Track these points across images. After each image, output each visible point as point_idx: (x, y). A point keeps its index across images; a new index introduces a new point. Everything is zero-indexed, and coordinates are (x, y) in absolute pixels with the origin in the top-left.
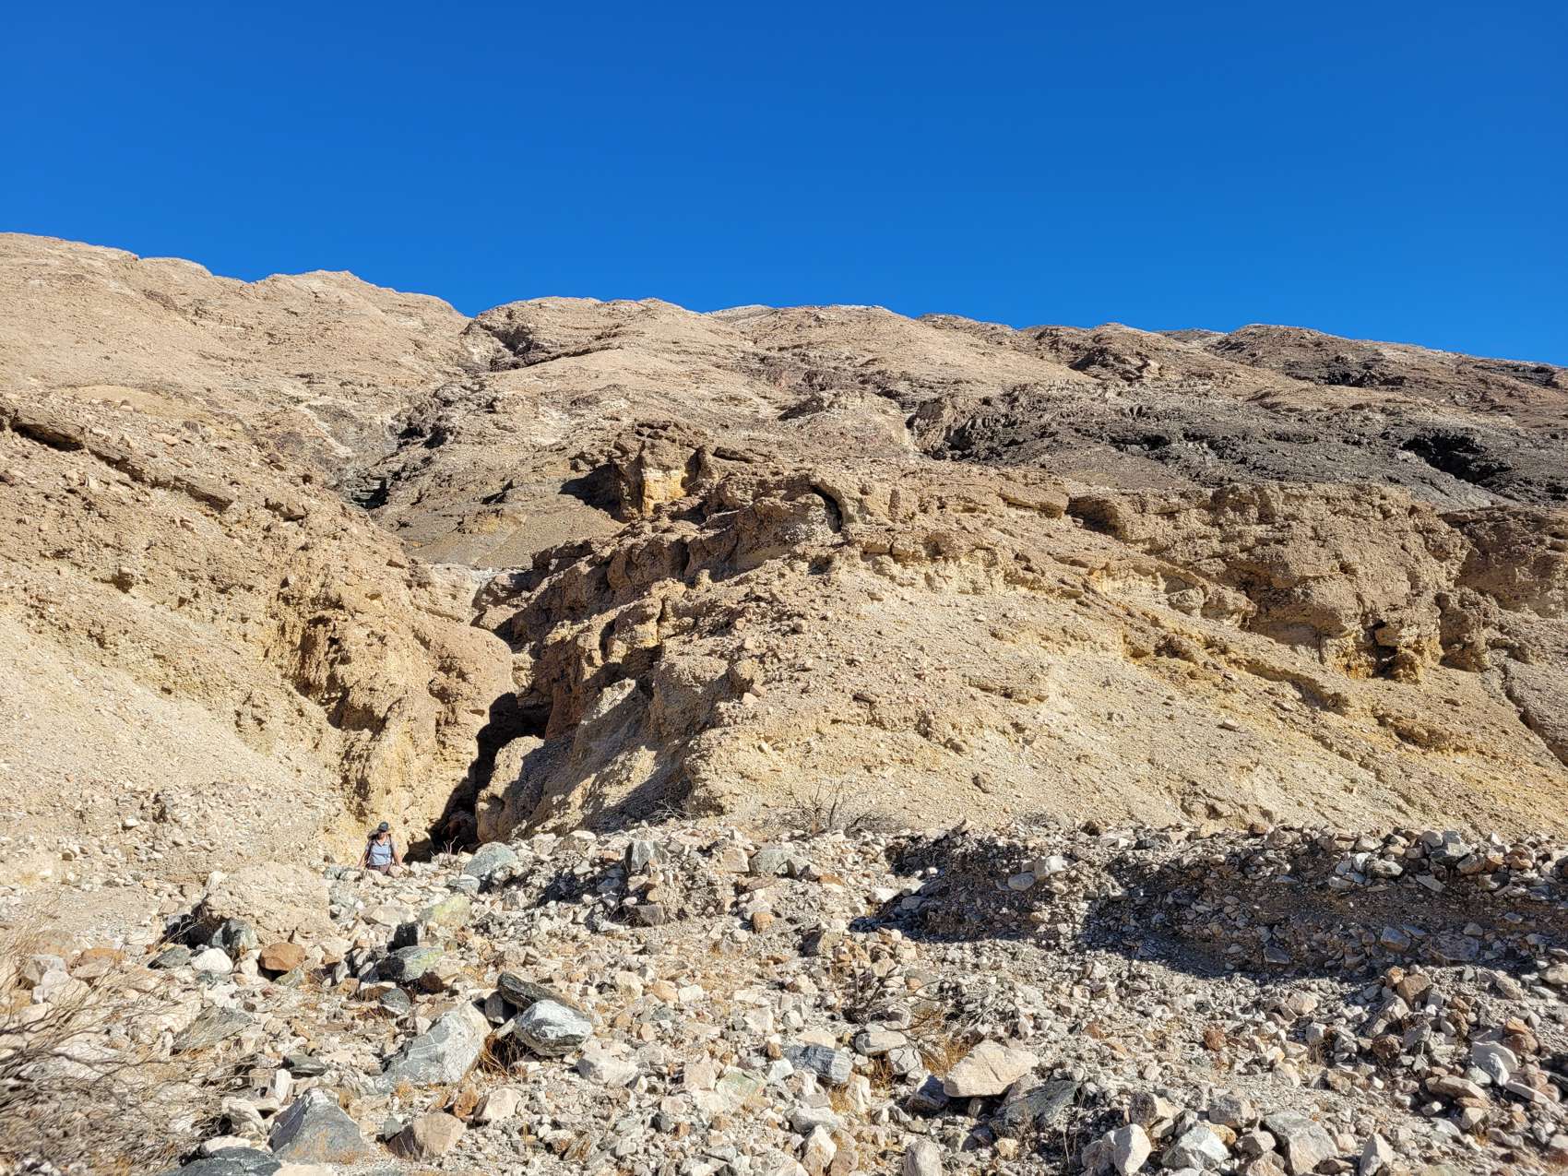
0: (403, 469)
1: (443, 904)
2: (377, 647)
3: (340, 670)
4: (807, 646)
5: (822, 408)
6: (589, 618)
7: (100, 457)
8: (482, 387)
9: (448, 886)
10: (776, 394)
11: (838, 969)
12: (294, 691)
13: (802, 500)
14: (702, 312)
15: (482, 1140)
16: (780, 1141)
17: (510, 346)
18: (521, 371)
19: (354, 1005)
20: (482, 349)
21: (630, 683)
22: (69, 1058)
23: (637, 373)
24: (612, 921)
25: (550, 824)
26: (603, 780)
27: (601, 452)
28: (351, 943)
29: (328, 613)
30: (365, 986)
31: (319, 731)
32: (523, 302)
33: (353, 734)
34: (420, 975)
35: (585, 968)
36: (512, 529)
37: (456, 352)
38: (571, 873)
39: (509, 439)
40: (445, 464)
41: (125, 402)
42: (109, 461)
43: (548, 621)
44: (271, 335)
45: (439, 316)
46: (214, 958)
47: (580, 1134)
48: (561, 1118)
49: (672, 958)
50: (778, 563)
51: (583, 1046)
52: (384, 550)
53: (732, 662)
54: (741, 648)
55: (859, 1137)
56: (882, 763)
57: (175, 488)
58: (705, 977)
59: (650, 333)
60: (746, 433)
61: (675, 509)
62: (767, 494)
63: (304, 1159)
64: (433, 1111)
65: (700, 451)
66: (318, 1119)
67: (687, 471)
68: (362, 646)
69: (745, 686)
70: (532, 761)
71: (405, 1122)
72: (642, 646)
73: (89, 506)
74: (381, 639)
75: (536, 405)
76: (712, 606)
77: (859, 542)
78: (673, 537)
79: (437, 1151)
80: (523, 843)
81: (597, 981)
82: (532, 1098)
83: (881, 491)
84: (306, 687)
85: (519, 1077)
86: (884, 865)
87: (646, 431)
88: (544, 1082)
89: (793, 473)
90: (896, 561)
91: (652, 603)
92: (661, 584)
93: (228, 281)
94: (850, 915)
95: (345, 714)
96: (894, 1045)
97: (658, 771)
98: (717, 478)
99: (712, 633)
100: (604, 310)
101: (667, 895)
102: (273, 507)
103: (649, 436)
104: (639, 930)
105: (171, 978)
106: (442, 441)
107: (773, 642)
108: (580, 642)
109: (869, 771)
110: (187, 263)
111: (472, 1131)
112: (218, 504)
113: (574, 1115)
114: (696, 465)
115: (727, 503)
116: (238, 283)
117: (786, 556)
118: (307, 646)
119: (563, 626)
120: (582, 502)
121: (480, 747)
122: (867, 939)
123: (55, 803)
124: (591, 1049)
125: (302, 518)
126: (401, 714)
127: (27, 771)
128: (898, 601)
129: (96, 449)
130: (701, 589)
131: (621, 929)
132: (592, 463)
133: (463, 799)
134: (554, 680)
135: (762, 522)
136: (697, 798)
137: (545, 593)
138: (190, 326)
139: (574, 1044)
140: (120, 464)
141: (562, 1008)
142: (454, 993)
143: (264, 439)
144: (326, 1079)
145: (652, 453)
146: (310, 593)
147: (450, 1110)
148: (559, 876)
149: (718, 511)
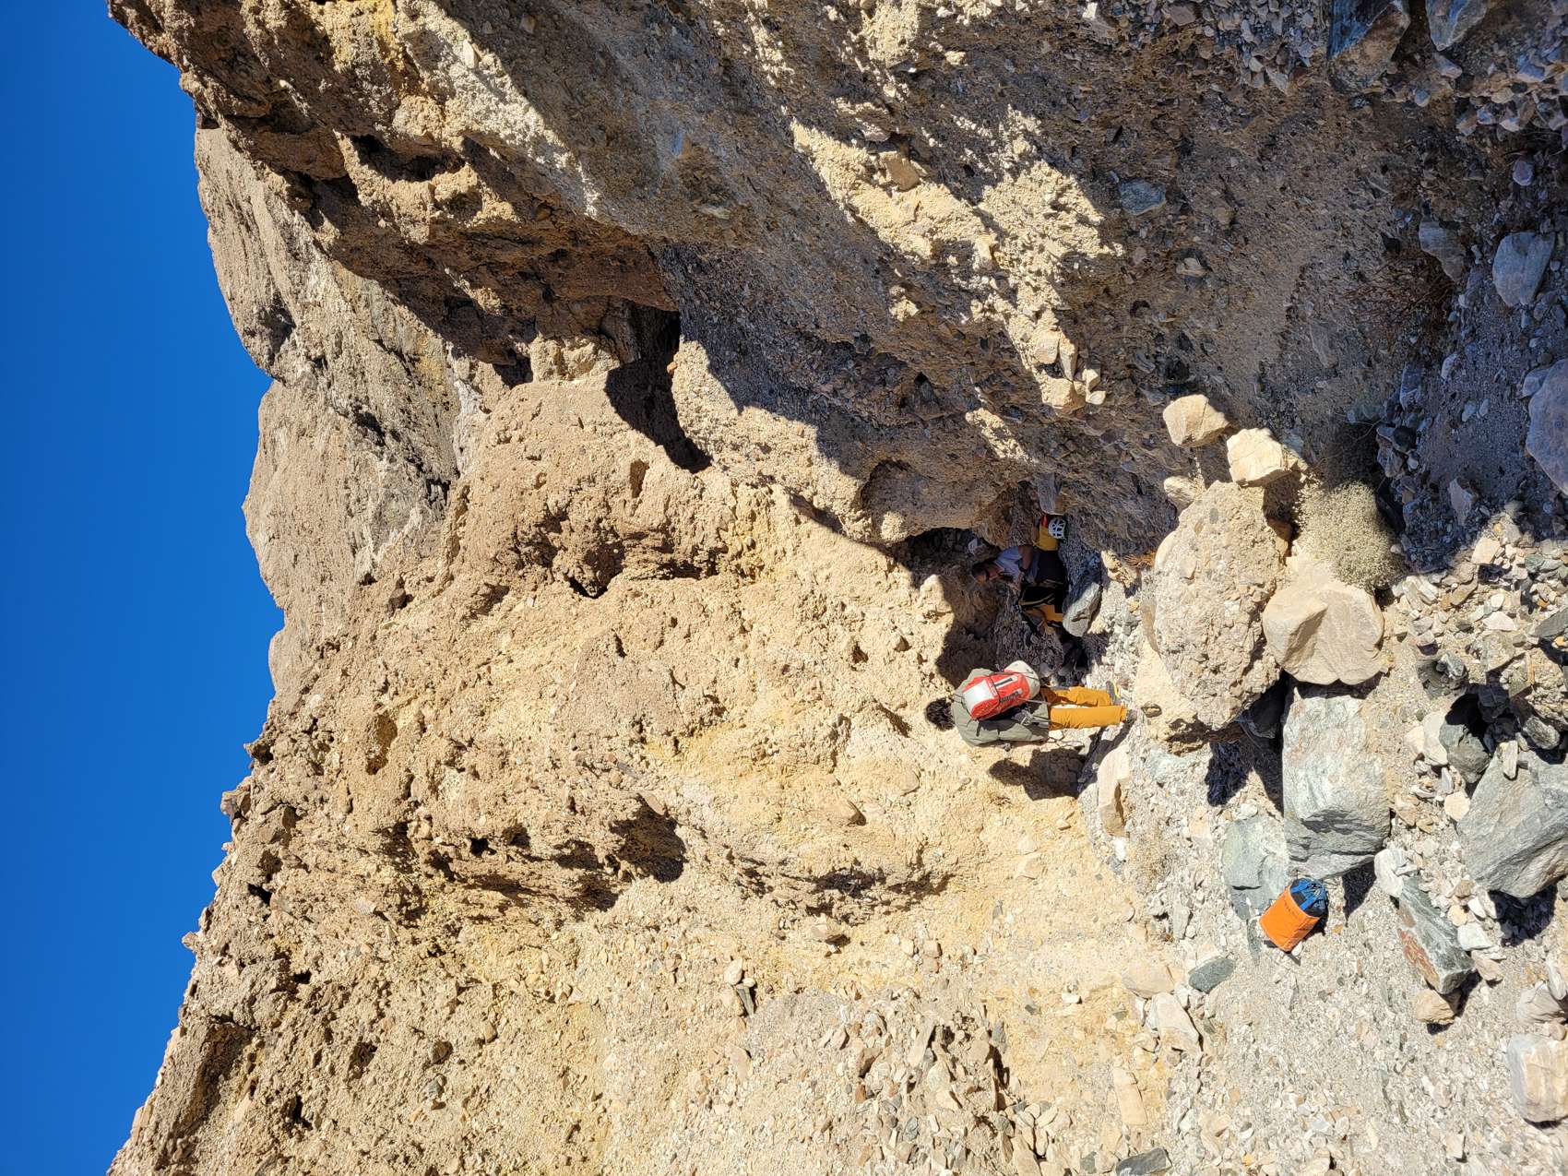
0: (412, 461)
3: (542, 847)
17: (286, 332)
20: (296, 363)
29: (421, 851)
32: (233, 318)
37: (304, 390)
39: (350, 338)
40: (392, 416)
44: (323, 579)
84: (595, 896)
100: (218, 223)
106: (371, 418)
118: (503, 886)
146: (387, 875)
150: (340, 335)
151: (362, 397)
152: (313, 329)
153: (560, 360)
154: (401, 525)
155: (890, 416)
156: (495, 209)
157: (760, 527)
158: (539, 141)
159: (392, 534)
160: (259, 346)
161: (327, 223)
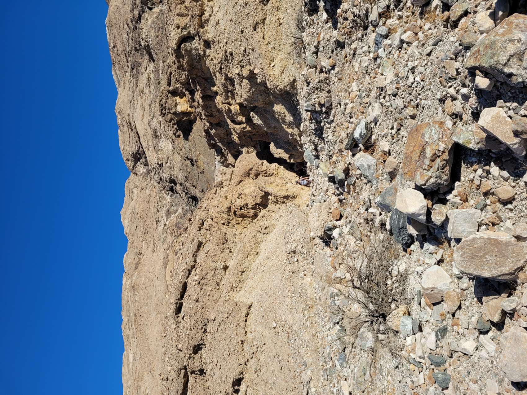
0: (185, 192)
1: (323, 170)
2: (242, 196)
3: (250, 206)
4: (237, 49)
5: (148, 45)
6: (230, 129)
7: (188, 276)
8: (154, 168)
9: (317, 169)
10: (145, 63)
11: (350, 33)
12: (257, 219)
13: (183, 52)
14: (117, 92)
15: (395, 151)
16: (404, 52)
17: (139, 160)
18: (147, 156)
19: (351, 193)
20: (141, 169)
21: (252, 114)
22: (361, 267)
23: (143, 116)
24: (330, 116)
25: (298, 139)
26: (284, 122)
27: (173, 127)
28: (333, 195)
29: (232, 211)
30: (346, 190)
31: (269, 211)
32: (123, 156)
33: (270, 201)
34: (344, 174)
35: (344, 124)
36: (202, 156)
37: (143, 177)
38: (314, 130)
39: (171, 158)
40: (182, 179)
41: (171, 272)
42: (189, 274)
43: (232, 143)
44: (145, 234)
45: (132, 183)
46: (335, 233)
47: (396, 120)
48: (390, 126)
49: (343, 94)
50: (207, 61)
51: (369, 122)
52: (211, 196)
53: (243, 78)
54: (239, 75)
55: (406, 23)
56: (278, 19)
57: (196, 256)
58: (349, 82)
59: (128, 111)
60: (161, 75)
61: (190, 100)
62: (182, 66)
63: (394, 202)
64: (384, 166)
65: (169, 92)
66: (384, 199)
67: (177, 97)
68: (242, 200)
69: (252, 73)
70: (278, 146)
71: (387, 175)
72: (239, 110)
73: (203, 278)
74: (240, 195)
75: (158, 150)
76: (224, 86)
77: (197, 29)
78: (201, 101)
79: (396, 164)
80: (304, 147)
81: (349, 119)
82: (383, 137)
83: (178, 20)
84: (255, 216)
85: (376, 141)
86: (314, 17)
87: (164, 112)
88: (379, 133)
89: (174, 56)
90: (204, 14)
91: (224, 107)
92: (217, 104)
93: (128, 247)
94: (331, 29)
95: (264, 203)
96: (377, 11)
97: (281, 103)
98: (178, 85)
99: (234, 86)
100: (122, 128)
101: (322, 97)
102: (200, 229)
103: (165, 111)
104: (333, 106)
105: (341, 244)
106: (174, 180)
107: (236, 62)
108: (238, 132)
109: (281, 24)
110: (124, 258)
111: (391, 154)
112: (200, 244)
113: (389, 123)
114: (174, 93)
115: (187, 81)
116: (129, 244)
117: (204, 58)
118: (243, 216)
119: (233, 138)
120: (191, 133)
121: (274, 163)
122: (340, 23)
123: (290, 279)
124: (370, 119)
125: (202, 220)
126: (263, 187)
127: (281, 287)
128: (219, 13)
129: (186, 278)
130: (218, 90)
131: (333, 112)
132: (177, 130)
133: (290, 167)
134: (251, 140)
135: (193, 68)
136: (290, 89)
137: (222, 144)
138: (144, 257)
139: (368, 124)
140: (190, 271)
141: (357, 129)
142: (350, 164)
143: (178, 233)
144: (372, 198)
145: (171, 109)
146: (226, 216)
147: (385, 161)
148: (315, 134)
149: (190, 85)
150: (168, 158)
151: (172, 174)
152: (160, 156)
154: (175, 213)
158: (262, 124)
159: (172, 216)
160: (130, 164)
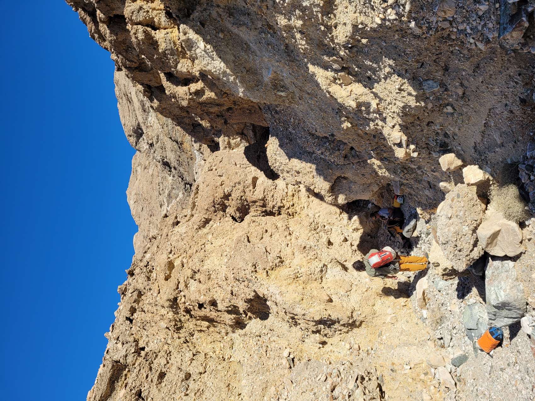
12: (244, 330)
17: (141, 135)
20: (144, 145)
29: (182, 307)
32: (125, 131)
37: (146, 154)
39: (161, 137)
40: (174, 162)
44: (151, 216)
75: (148, 127)
84: (240, 324)
95: (258, 311)
100: (120, 101)
106: (167, 163)
110: (134, 240)
118: (208, 320)
150: (158, 136)
151: (165, 156)
152: (150, 134)
153: (229, 143)
154: (176, 198)
155: (341, 161)
156: (209, 94)
157: (296, 199)
158: (224, 73)
159: (173, 201)
160: (132, 140)
161: (155, 100)
